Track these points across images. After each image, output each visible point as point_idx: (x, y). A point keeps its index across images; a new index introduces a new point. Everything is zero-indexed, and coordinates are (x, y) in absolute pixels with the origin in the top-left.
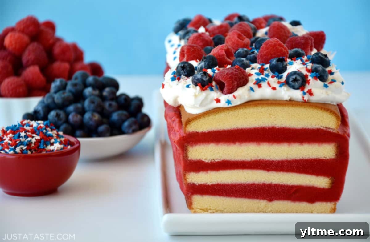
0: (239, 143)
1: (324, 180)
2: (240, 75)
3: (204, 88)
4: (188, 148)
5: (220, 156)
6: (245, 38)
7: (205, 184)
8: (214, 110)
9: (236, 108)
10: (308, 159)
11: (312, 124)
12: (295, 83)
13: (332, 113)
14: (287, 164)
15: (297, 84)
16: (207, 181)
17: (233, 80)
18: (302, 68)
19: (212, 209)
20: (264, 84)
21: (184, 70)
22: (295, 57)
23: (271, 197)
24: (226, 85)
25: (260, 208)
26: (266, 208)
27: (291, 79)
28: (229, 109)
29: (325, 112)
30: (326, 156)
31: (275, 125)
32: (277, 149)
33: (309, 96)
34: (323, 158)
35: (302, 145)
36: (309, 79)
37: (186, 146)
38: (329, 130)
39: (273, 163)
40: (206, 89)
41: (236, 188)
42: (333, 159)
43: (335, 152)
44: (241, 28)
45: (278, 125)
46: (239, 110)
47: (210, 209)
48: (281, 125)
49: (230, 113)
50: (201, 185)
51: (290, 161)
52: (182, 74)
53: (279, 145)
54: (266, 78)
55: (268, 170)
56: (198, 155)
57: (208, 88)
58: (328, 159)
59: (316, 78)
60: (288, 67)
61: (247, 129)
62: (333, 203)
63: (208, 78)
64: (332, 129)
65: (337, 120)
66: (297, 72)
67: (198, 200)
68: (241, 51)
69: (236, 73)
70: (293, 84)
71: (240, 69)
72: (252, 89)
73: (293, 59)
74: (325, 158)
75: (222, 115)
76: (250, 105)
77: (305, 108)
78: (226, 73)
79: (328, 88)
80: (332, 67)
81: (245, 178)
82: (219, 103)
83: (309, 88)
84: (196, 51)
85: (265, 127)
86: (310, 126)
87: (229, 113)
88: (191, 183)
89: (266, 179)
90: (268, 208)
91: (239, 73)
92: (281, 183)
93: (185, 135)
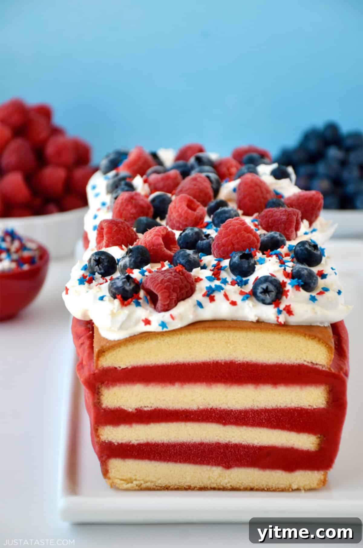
0: (180, 384)
1: (309, 439)
2: (182, 283)
3: (126, 302)
4: (102, 390)
5: (150, 403)
6: (198, 206)
7: (127, 443)
8: (140, 336)
9: (174, 333)
10: (285, 408)
11: (290, 358)
12: (266, 296)
13: (321, 342)
14: (253, 415)
15: (268, 298)
16: (131, 439)
17: (171, 291)
18: (278, 271)
19: (138, 479)
20: (219, 296)
21: (100, 266)
22: (269, 250)
23: (229, 463)
24: (160, 298)
25: (211, 478)
26: (221, 478)
27: (260, 290)
28: (164, 334)
29: (311, 340)
30: (311, 405)
31: (235, 358)
32: (238, 393)
33: (287, 315)
34: (307, 407)
35: (276, 388)
36: (287, 289)
37: (99, 388)
38: (317, 367)
39: (231, 414)
40: (129, 304)
41: (175, 448)
42: (323, 409)
43: (326, 398)
44: (195, 185)
45: (239, 359)
46: (179, 336)
47: (136, 480)
48: (244, 358)
49: (166, 341)
50: (122, 444)
51: (257, 410)
52: (96, 272)
53: (240, 387)
54: (223, 285)
55: (225, 424)
56: (117, 401)
57: (132, 303)
58: (314, 409)
59: (297, 287)
60: (257, 267)
61: (192, 364)
62: (322, 473)
63: (133, 285)
64: (321, 365)
65: (329, 353)
66: (270, 279)
67: (116, 466)
68: (189, 233)
69: (176, 279)
70: (262, 296)
71: (182, 273)
72: (200, 305)
73: (265, 252)
74: (310, 408)
75: (153, 343)
76: (197, 329)
77: (280, 334)
78: (160, 280)
79: (316, 302)
80: (325, 266)
81: (190, 435)
82: (148, 326)
83: (288, 304)
84: (120, 230)
85: (220, 361)
86: (288, 360)
87: (164, 341)
88: (107, 441)
89: (221, 437)
90: (224, 478)
91: (181, 278)
92: (243, 443)
93: (96, 371)
